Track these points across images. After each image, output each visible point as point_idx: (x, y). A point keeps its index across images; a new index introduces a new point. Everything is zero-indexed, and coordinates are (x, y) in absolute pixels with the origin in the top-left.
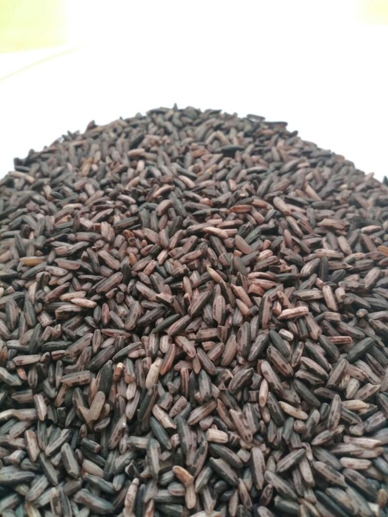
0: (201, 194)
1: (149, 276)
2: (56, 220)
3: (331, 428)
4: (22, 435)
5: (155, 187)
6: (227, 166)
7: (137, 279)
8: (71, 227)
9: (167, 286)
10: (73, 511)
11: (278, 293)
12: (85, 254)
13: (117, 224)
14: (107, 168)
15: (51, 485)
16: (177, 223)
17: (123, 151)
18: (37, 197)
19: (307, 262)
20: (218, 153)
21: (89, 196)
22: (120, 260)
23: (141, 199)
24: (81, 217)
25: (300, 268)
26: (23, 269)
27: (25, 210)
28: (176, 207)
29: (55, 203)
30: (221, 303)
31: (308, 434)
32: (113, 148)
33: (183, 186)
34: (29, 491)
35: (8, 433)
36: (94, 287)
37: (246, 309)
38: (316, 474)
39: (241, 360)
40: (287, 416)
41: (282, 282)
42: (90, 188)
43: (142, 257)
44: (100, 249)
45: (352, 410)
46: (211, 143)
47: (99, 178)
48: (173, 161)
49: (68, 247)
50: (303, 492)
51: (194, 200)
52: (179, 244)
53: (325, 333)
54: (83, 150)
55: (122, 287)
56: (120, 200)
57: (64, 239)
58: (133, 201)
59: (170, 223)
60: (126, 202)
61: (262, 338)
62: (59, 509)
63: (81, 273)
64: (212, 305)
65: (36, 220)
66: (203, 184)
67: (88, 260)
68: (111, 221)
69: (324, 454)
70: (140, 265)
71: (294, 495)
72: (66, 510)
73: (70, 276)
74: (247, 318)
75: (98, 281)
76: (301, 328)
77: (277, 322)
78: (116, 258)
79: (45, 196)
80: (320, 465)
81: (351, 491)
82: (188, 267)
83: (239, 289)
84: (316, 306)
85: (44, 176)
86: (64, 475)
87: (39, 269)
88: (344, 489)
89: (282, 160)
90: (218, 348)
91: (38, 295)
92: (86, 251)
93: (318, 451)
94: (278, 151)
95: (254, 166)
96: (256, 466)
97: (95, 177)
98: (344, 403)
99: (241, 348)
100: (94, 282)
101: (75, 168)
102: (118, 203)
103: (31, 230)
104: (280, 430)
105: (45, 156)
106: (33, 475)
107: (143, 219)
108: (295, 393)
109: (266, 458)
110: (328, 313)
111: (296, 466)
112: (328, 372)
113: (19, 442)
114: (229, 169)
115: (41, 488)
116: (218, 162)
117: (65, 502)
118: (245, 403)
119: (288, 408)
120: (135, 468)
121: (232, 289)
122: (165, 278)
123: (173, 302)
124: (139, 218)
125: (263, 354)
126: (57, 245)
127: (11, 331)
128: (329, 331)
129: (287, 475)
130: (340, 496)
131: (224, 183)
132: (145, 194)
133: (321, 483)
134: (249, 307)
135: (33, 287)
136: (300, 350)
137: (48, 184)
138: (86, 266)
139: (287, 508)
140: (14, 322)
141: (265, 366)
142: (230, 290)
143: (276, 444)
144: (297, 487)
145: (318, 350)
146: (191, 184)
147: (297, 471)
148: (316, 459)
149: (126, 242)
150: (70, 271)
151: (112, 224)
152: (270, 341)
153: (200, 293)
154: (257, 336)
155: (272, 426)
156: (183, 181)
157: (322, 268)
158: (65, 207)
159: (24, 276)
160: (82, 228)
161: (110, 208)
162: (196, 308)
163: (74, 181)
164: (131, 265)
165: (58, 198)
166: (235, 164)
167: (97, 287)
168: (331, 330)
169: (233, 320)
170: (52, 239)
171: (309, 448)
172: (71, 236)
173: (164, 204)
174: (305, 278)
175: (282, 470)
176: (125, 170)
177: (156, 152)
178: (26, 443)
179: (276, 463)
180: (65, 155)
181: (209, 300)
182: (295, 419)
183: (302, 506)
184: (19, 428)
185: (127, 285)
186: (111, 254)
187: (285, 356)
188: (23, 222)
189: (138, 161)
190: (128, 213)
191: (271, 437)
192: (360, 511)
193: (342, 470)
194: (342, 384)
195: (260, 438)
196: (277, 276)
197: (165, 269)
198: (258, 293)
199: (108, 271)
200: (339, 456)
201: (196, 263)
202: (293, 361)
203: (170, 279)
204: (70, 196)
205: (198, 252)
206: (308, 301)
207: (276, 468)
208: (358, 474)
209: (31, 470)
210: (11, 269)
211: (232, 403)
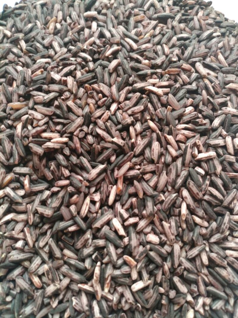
0: (142, 55)
1: (104, 123)
2: (33, 72)
3: (222, 233)
4: (22, 231)
5: (108, 47)
6: (162, 32)
7: (96, 124)
8: (44, 79)
9: (118, 132)
10: (59, 277)
11: (197, 141)
12: (56, 103)
13: (79, 78)
14: (69, 28)
15: (44, 262)
16: (125, 79)
17: (80, 12)
18: (15, 50)
19: (216, 117)
20: (155, 19)
21: (56, 53)
22: (83, 109)
23: (96, 56)
24: (51, 71)
25: (211, 121)
26: (11, 112)
27: (7, 61)
28: (124, 67)
29: (30, 57)
30: (157, 148)
31: (208, 236)
32: (71, 9)
33: (128, 47)
34: (30, 265)
35: (13, 230)
36: (64, 129)
37: (174, 153)
38: (210, 259)
39: (170, 188)
40: (196, 224)
41: (199, 133)
42: (55, 45)
43: (99, 107)
44: (67, 99)
45: (235, 222)
46: (148, 9)
47: (63, 36)
48: (119, 24)
49: (44, 97)
50: (201, 270)
51: (138, 61)
52: (127, 99)
53: (224, 170)
54: (47, 9)
55: (85, 128)
56: (80, 57)
57: (40, 89)
58: (89, 58)
59: (119, 79)
60: (85, 59)
61: (184, 173)
62: (50, 277)
63: (54, 117)
64: (151, 147)
65: (16, 70)
66: (144, 46)
67: (59, 107)
68: (74, 75)
69: (216, 248)
70: (98, 113)
71: (196, 271)
72: (55, 278)
73: (46, 119)
74: (175, 159)
75: (67, 124)
76: (210, 167)
77: (194, 162)
78: (79, 107)
79: (21, 50)
80: (213, 255)
81: (229, 269)
82: (134, 119)
83: (170, 137)
84: (220, 151)
85: (19, 31)
86: (51, 255)
87: (23, 113)
88: (225, 268)
89: (201, 28)
90: (155, 179)
91: (24, 133)
92: (57, 100)
93: (212, 246)
94: (199, 20)
95: (182, 33)
96: (175, 255)
97: (59, 34)
98: (232, 217)
99: (170, 180)
100: (64, 125)
101: (43, 26)
102: (79, 60)
103: (14, 79)
104: (191, 234)
105: (16, 11)
106: (32, 255)
107: (98, 75)
108: (203, 211)
109: (181, 248)
110: (228, 156)
111: (199, 255)
112: (224, 196)
113: (21, 236)
114: (163, 35)
115: (37, 264)
116: (154, 28)
117: (54, 273)
118: (171, 216)
119: (198, 220)
120: (98, 256)
121: (165, 138)
122: (116, 125)
123: (124, 146)
124: (96, 73)
125: (184, 184)
126: (35, 95)
127: (8, 160)
128: (226, 169)
129: (192, 260)
130: (224, 273)
131: (159, 47)
132: (99, 53)
133: (212, 264)
134: (176, 151)
135: (19, 126)
136: (208, 182)
137: (22, 39)
138: (58, 112)
139: (191, 278)
140: (9, 153)
141: (185, 193)
142: (163, 138)
143: (187, 242)
144: (198, 267)
145: (219, 182)
146: (135, 46)
147: (199, 257)
148: (212, 252)
149: (86, 94)
150: (46, 116)
151: (75, 77)
152: (189, 175)
153: (142, 139)
154: (182, 171)
155: (186, 232)
156: (128, 43)
157: (227, 123)
158: (38, 61)
159: (12, 117)
160: (53, 81)
161: (73, 64)
162: (140, 150)
163: (43, 39)
164: (91, 113)
165: (32, 52)
166: (167, 30)
167: (66, 129)
168: (228, 168)
169: (165, 159)
170: (31, 89)
171: (207, 244)
172: (45, 87)
173: (114, 63)
174: (214, 130)
175: (190, 257)
176: (82, 29)
177: (105, 15)
178: (25, 235)
179: (186, 252)
180: (34, 13)
181: (149, 145)
182: (201, 227)
183: (200, 277)
184: (19, 226)
185: (88, 127)
186: (76, 104)
187: (199, 186)
188: (6, 72)
189: (92, 22)
190: (87, 69)
191: (186, 239)
192: (234, 281)
193: (226, 257)
194: (232, 205)
195: (179, 239)
196: (197, 128)
197: (116, 118)
198: (183, 140)
199: (73, 117)
200: (225, 249)
201: (139, 115)
202: (203, 190)
203: (120, 126)
204: (41, 52)
205: (140, 107)
206: (215, 147)
207: (187, 255)
208: (236, 261)
209: (30, 252)
210: (1, 111)
211: (164, 217)
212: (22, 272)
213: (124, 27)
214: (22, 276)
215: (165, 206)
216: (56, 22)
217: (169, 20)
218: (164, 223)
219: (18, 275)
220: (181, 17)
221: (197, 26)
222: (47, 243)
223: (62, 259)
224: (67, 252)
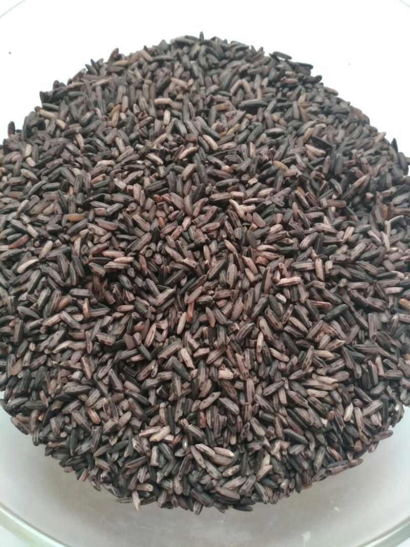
0: (222, 159)
1: (175, 240)
2: (93, 177)
3: (304, 369)
4: (80, 361)
5: (182, 147)
6: (250, 127)
7: (165, 241)
8: (107, 185)
9: (190, 251)
10: (119, 413)
11: (280, 264)
12: (120, 216)
13: (148, 187)
14: (136, 120)
15: (102, 395)
16: (201, 189)
17: (150, 97)
18: (71, 147)
19: (307, 235)
20: (242, 109)
21: (120, 154)
22: (151, 223)
23: (168, 158)
24: (114, 178)
25: (300, 240)
26: (68, 225)
27: (60, 161)
28: (200, 173)
29: (89, 157)
30: (233, 271)
31: (288, 372)
33: (207, 147)
34: (87, 399)
35: (69, 359)
36: (129, 247)
37: (252, 277)
38: (289, 398)
39: (245, 317)
40: (274, 358)
41: (283, 254)
42: (119, 142)
43: (169, 221)
44: (133, 211)
45: (320, 357)
46: (235, 94)
47: (128, 131)
48: (198, 114)
49: (106, 208)
50: (278, 409)
51: (218, 167)
52: (202, 212)
53: (311, 297)
54: (110, 91)
55: (153, 246)
56: (149, 159)
57: (101, 199)
58: (160, 161)
59: (194, 188)
60: (154, 163)
61: (263, 300)
62: (109, 411)
63: (118, 232)
64: (226, 270)
65: (73, 173)
66: (226, 146)
67: (123, 221)
68: (141, 182)
69: (296, 386)
70: (168, 229)
71: (272, 411)
72: (114, 413)
73: (108, 235)
74: (253, 285)
75: (133, 241)
76: (293, 293)
77: (275, 288)
78: (147, 221)
79: (78, 146)
80: (292, 394)
81: (311, 410)
82: (208, 237)
83: (248, 260)
84: (308, 276)
85: (74, 121)
86: (111, 388)
87: (82, 226)
88: (306, 409)
89: (301, 119)
90: (229, 306)
91: (84, 250)
92: (121, 213)
93: (293, 383)
94: (299, 108)
95: (275, 127)
96: (248, 391)
97: (124, 128)
98: (316, 352)
99: (247, 308)
100: (129, 242)
101: (104, 116)
102: (148, 163)
103: (70, 185)
104: (268, 369)
105: (71, 93)
106: (90, 388)
107: (170, 183)
108: (282, 344)
109: (256, 386)
110: (316, 282)
111: (276, 393)
112: (308, 329)
113: (78, 366)
114: (251, 130)
115: (96, 398)
116: (240, 121)
117: (113, 407)
118: (246, 348)
119: (276, 353)
120: (163, 391)
121: (243, 260)
122: (189, 243)
123: (196, 268)
124: (167, 180)
125: (262, 313)
126: (96, 206)
127: (64, 280)
128: (314, 296)
129: (269, 398)
130: (303, 413)
131: (244, 146)
132: (172, 154)
133: (291, 404)
134: (255, 275)
135: (78, 243)
136: (290, 312)
137: (79, 132)
138: (123, 227)
139: (267, 418)
140: (66, 273)
141: (263, 322)
142: (241, 260)
143: (264, 377)
144: (275, 406)
145: (303, 312)
146: (215, 145)
147: (276, 395)
148: (292, 390)
149: (155, 206)
150: (108, 231)
151: (142, 184)
152: (268, 303)
153: (218, 260)
154: (260, 298)
155: (263, 366)
156: (207, 142)
157: (319, 243)
158: (99, 163)
159: (69, 232)
160: (116, 190)
161: (141, 170)
162: (214, 273)
163: (105, 134)
164: (160, 228)
165: (91, 150)
166: (257, 123)
167: (131, 247)
168: (317, 296)
169: (242, 284)
170: (91, 198)
171: (287, 381)
172: (108, 196)
173: (189, 168)
174: (303, 250)
175: (266, 395)
176: (153, 121)
177: (181, 101)
178: (82, 366)
179: (263, 389)
180: (93, 98)
181: (225, 267)
182: (280, 361)
183: (277, 418)
184: (76, 356)
185: (157, 245)
186: (143, 217)
187: (279, 316)
188: (60, 175)
189: (164, 110)
190: (157, 174)
191: (261, 374)
192: (315, 423)
193: (307, 397)
194: (317, 339)
195: (253, 373)
196: (282, 249)
197: (189, 235)
198: (264, 263)
199: (139, 233)
200: (307, 387)
201: (214, 234)
202: (283, 320)
203: (192, 245)
204: (102, 151)
205: (217, 224)
206: (302, 272)
207: (263, 392)
208: (318, 401)
209: (88, 385)
210: (56, 223)
211: (237, 349)
212: (78, 406)
213: (203, 118)
214: (78, 410)
215: (240, 336)
216: (121, 111)
217: (260, 110)
218: (237, 355)
219: (74, 409)
220: (275, 105)
221: (297, 115)
222: (107, 374)
223: (123, 391)
224: (128, 384)
